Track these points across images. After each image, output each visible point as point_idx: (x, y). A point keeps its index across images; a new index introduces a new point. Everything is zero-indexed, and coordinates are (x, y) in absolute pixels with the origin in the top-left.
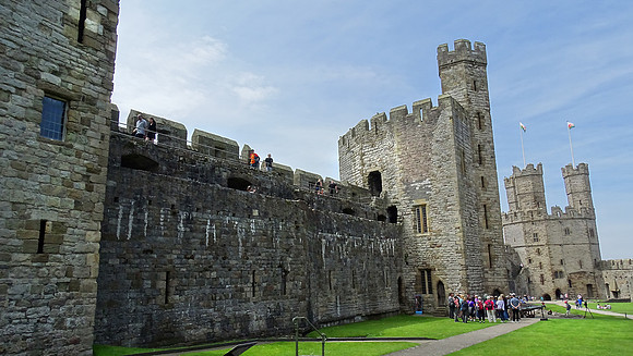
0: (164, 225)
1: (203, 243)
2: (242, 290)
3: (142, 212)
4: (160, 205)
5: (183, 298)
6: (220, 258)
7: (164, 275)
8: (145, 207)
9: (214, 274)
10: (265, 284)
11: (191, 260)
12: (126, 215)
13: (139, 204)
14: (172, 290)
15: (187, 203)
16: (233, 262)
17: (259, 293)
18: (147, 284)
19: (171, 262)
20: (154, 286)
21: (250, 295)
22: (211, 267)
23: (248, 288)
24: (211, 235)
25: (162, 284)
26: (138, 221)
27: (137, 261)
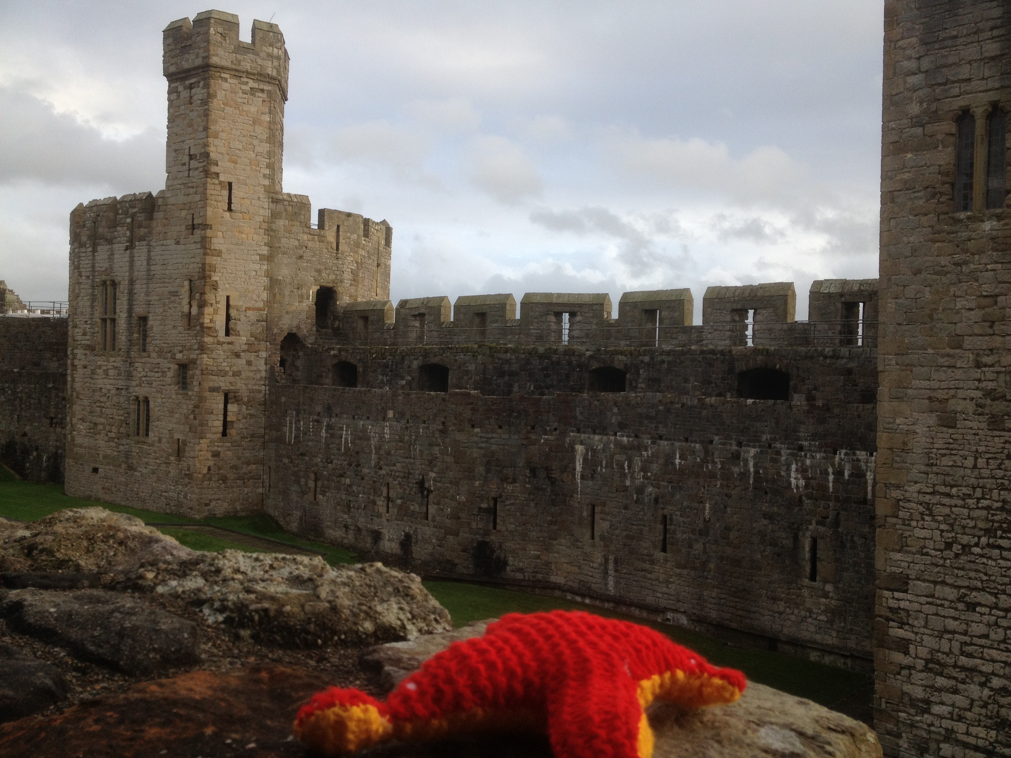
0: (313, 432)
1: (339, 449)
2: (374, 503)
3: (299, 421)
4: (311, 414)
5: (325, 498)
6: (353, 465)
7: (312, 476)
8: (301, 416)
9: (348, 481)
10: (399, 502)
11: (330, 465)
12: (291, 423)
13: (297, 415)
14: (318, 489)
15: (329, 410)
16: (366, 471)
17: (394, 511)
18: (303, 481)
19: (317, 465)
20: (306, 484)
21: (382, 510)
22: (345, 473)
23: (381, 503)
24: (346, 439)
25: (311, 484)
26: (298, 429)
27: (297, 462)
